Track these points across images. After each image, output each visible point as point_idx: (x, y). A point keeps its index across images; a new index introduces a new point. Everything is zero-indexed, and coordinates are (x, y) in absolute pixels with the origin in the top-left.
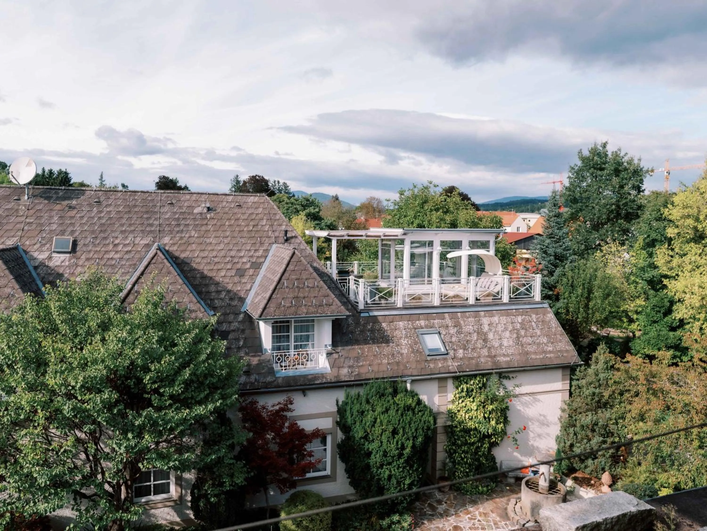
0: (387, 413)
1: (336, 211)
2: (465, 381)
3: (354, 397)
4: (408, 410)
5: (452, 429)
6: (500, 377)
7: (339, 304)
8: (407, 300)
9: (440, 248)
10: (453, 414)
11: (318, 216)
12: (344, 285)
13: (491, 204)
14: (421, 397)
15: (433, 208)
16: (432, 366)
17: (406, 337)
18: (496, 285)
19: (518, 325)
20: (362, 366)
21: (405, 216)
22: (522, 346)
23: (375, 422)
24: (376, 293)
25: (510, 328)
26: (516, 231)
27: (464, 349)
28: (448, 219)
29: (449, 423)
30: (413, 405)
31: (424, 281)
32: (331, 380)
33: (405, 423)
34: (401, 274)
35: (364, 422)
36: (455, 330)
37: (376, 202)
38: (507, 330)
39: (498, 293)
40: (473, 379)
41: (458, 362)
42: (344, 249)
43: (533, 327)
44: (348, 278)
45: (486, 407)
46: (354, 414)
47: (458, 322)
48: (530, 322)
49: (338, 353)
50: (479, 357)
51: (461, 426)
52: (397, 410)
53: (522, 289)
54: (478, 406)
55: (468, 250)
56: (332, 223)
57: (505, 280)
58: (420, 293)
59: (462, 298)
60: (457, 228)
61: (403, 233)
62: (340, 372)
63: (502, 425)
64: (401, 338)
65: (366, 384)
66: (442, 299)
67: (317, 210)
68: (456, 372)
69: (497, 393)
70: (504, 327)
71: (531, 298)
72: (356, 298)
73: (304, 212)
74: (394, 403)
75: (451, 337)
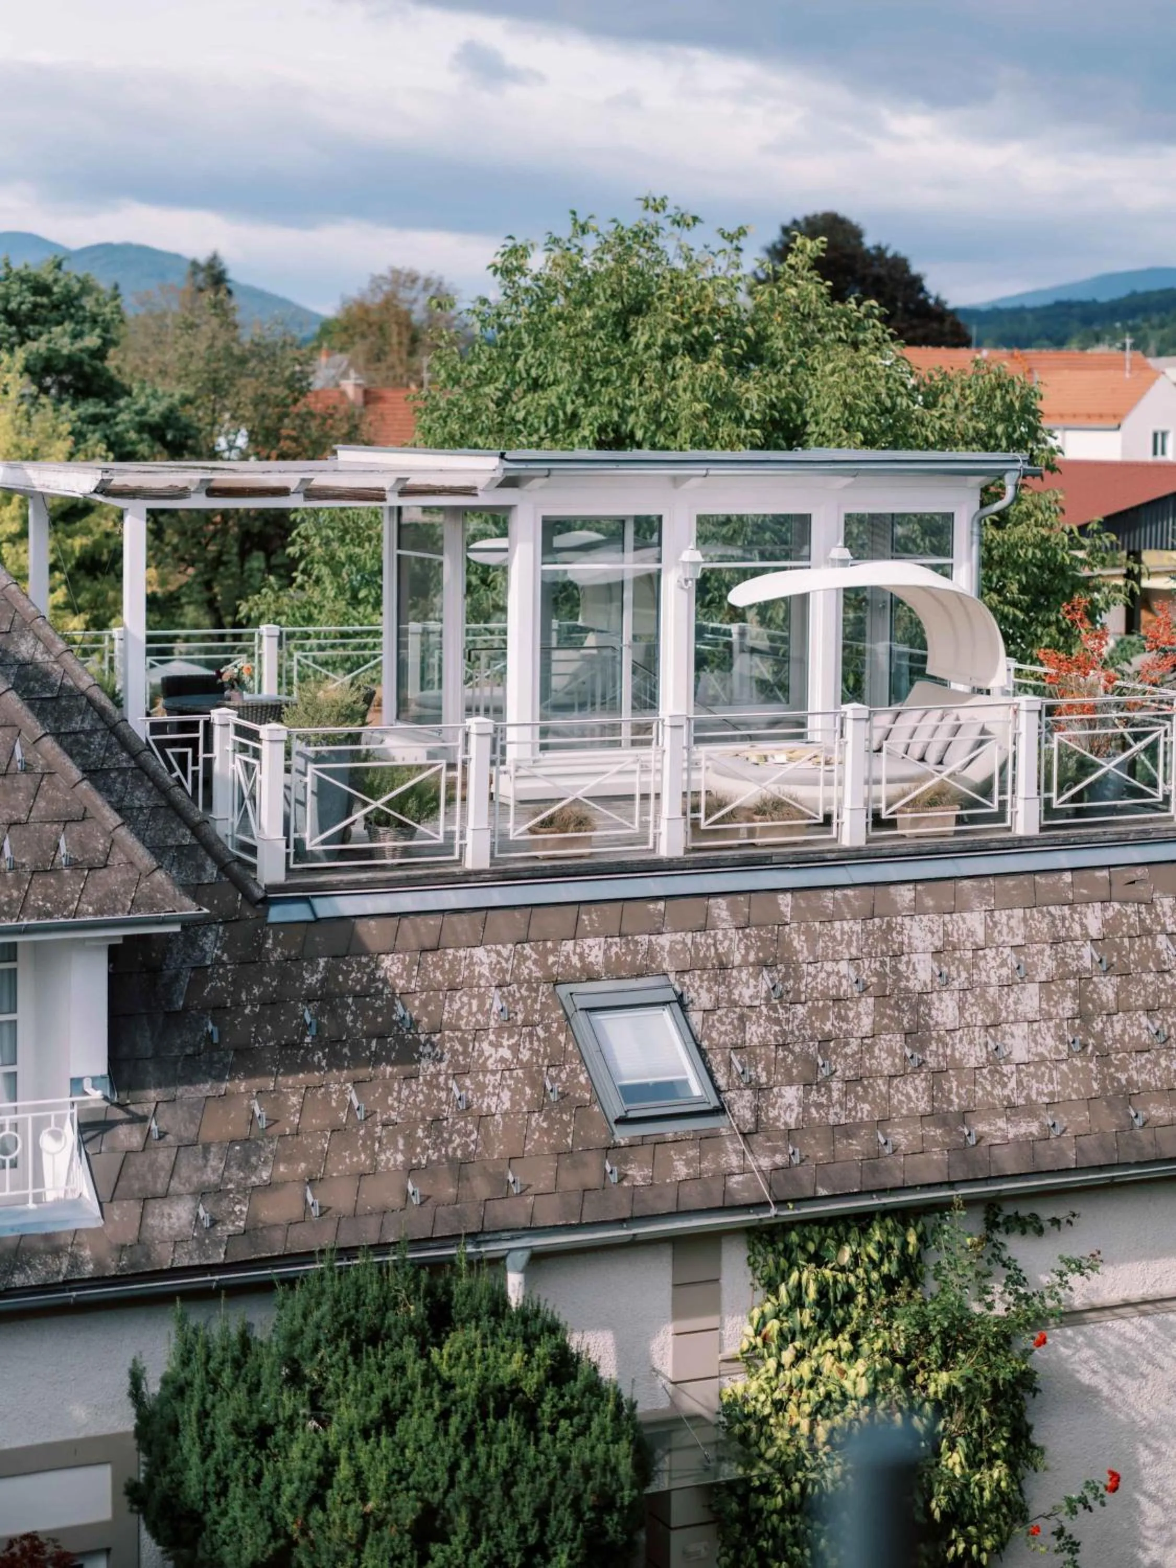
0: (392, 1433)
1: (201, 346)
2: (811, 1247)
3: (218, 1354)
4: (501, 1413)
5: (743, 1500)
6: (992, 1225)
7: (144, 858)
8: (516, 830)
9: (698, 556)
10: (751, 1424)
11: (97, 373)
12: (182, 759)
13: (1033, 310)
14: (575, 1342)
15: (675, 339)
16: (638, 1174)
17: (508, 1026)
18: (981, 743)
19: (1088, 950)
20: (270, 1186)
21: (536, 385)
22: (1104, 1056)
23: (325, 1482)
24: (351, 799)
25: (1047, 965)
26: (1148, 457)
27: (807, 1084)
28: (753, 396)
29: (732, 1471)
30: (530, 1383)
31: (615, 728)
32: (99, 1263)
33: (485, 1481)
34: (498, 691)
35: (268, 1481)
36: (765, 983)
37: (423, 299)
38: (1028, 978)
39: (985, 789)
40: (854, 1234)
41: (774, 1151)
42: (244, 555)
43: (1159, 962)
44: (201, 719)
45: (919, 1379)
46: (218, 1442)
47: (778, 940)
48: (1149, 933)
49: (143, 1119)
50: (884, 1122)
51: (788, 1484)
52: (445, 1415)
53: (1109, 766)
54: (877, 1378)
55: (843, 563)
56: (171, 410)
57: (1023, 715)
58: (579, 794)
59: (804, 816)
60: (803, 445)
61: (499, 475)
62: (151, 1221)
63: (999, 1471)
64: (479, 1031)
65: (290, 1282)
66: (695, 824)
67: (92, 341)
68: (764, 1205)
69: (977, 1308)
70: (1012, 961)
71: (1154, 808)
72: (244, 826)
73: (21, 354)
74: (430, 1376)
75: (742, 1018)
